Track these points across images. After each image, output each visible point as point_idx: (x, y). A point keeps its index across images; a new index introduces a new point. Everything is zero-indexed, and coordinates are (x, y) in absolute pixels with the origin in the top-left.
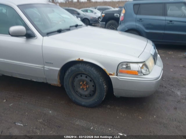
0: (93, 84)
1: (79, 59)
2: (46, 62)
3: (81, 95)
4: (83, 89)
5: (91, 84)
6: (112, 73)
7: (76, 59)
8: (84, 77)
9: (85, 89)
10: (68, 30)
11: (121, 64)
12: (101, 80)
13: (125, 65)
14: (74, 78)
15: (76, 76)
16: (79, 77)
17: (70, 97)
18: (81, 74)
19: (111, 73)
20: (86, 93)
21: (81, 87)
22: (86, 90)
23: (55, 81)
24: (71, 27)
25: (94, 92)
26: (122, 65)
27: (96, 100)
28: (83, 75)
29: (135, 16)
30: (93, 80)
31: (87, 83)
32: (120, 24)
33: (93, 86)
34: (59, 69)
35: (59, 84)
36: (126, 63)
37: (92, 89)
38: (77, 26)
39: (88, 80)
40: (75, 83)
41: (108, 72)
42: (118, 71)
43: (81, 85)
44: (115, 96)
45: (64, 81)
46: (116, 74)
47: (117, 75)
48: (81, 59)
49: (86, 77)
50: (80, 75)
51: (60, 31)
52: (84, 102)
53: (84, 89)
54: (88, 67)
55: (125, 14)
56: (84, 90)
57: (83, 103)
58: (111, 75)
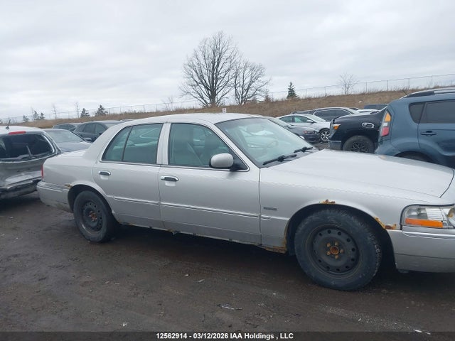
0: (353, 247)
1: (327, 201)
2: (264, 208)
3: (328, 268)
4: (332, 256)
5: (350, 246)
6: (392, 225)
7: (322, 201)
8: (334, 234)
9: (336, 257)
10: (294, 156)
11: (407, 210)
12: (370, 238)
13: (415, 211)
14: (315, 236)
15: (318, 232)
16: (325, 235)
17: (306, 272)
18: (330, 228)
19: (389, 224)
20: (339, 264)
21: (329, 253)
22: (338, 259)
23: (277, 241)
24: (296, 152)
25: (355, 261)
26: (410, 211)
27: (361, 277)
28: (332, 231)
29: (415, 125)
30: (353, 239)
31: (340, 246)
32: (381, 142)
33: (353, 250)
34: (288, 219)
35: (285, 246)
36: (419, 207)
37: (352, 257)
38: (304, 150)
39: (343, 238)
40: (316, 245)
41: (383, 222)
42: (404, 221)
43: (328, 249)
44: (397, 270)
45: (295, 242)
46: (399, 226)
47: (401, 229)
48: (330, 201)
49: (339, 234)
50: (327, 230)
51: (281, 159)
52: (334, 279)
53: (335, 255)
54: (344, 216)
55: (391, 123)
56: (334, 258)
57: (333, 283)
58: (390, 228)
